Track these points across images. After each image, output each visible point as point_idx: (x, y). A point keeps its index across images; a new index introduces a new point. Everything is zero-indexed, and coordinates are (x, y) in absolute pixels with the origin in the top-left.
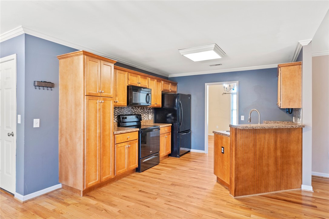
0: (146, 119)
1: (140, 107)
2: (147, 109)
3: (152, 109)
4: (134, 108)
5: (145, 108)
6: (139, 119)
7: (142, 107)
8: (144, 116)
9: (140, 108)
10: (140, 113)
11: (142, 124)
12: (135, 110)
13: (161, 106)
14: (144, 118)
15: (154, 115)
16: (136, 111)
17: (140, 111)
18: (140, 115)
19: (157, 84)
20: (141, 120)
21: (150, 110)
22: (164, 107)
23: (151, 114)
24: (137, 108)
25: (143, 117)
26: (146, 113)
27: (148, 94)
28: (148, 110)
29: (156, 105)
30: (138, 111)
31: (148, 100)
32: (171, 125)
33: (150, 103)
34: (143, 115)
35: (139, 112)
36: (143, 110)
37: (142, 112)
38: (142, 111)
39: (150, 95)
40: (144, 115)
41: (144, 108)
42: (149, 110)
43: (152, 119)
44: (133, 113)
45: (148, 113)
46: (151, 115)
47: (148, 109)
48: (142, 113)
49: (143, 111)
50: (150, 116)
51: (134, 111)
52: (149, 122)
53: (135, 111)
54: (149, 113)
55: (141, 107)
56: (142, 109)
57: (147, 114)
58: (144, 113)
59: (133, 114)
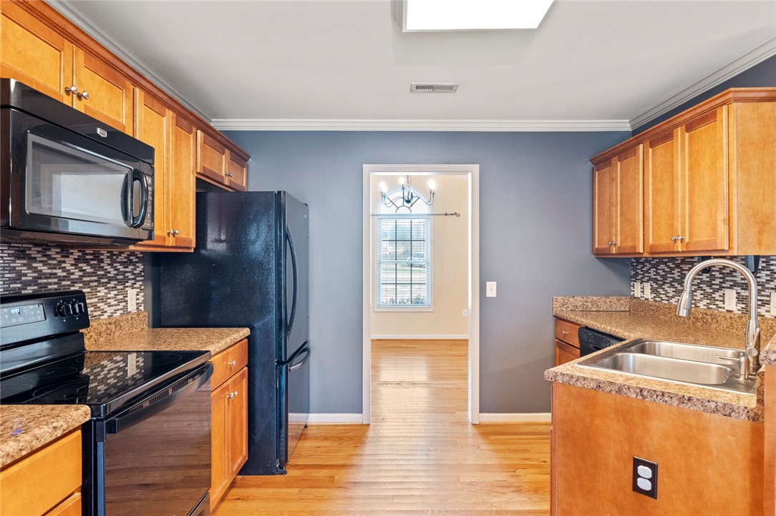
0: (110, 310)
1: (73, 246)
2: (114, 261)
3: (141, 260)
4: (34, 252)
5: (105, 254)
6: (71, 318)
7: (89, 246)
8: (102, 300)
9: (76, 254)
10: (74, 282)
11: (89, 345)
12: (39, 266)
13: (194, 245)
14: (97, 308)
15: (150, 291)
16: (45, 270)
17: (77, 274)
18: (80, 296)
19: (177, 137)
20: (87, 325)
21: (134, 264)
22: (203, 252)
23: (138, 284)
24: (53, 252)
25: (94, 305)
26: (111, 279)
27: (137, 175)
28: (121, 263)
29: (170, 242)
30: (60, 273)
31: (135, 211)
32: (246, 332)
33: (147, 224)
34: (94, 294)
35: (64, 278)
36: (92, 266)
37: (89, 275)
38: (89, 269)
39: (147, 180)
40: (102, 292)
41: (97, 256)
42: (125, 264)
43: (142, 308)
44: (26, 284)
45: (120, 282)
46: (135, 291)
47: (122, 258)
48: (87, 284)
49: (94, 274)
50: (132, 293)
51: (35, 269)
52: (126, 327)
53: (41, 275)
54: (126, 280)
55: (81, 247)
56: (87, 261)
57: (114, 288)
58: (100, 284)
59: (29, 290)
